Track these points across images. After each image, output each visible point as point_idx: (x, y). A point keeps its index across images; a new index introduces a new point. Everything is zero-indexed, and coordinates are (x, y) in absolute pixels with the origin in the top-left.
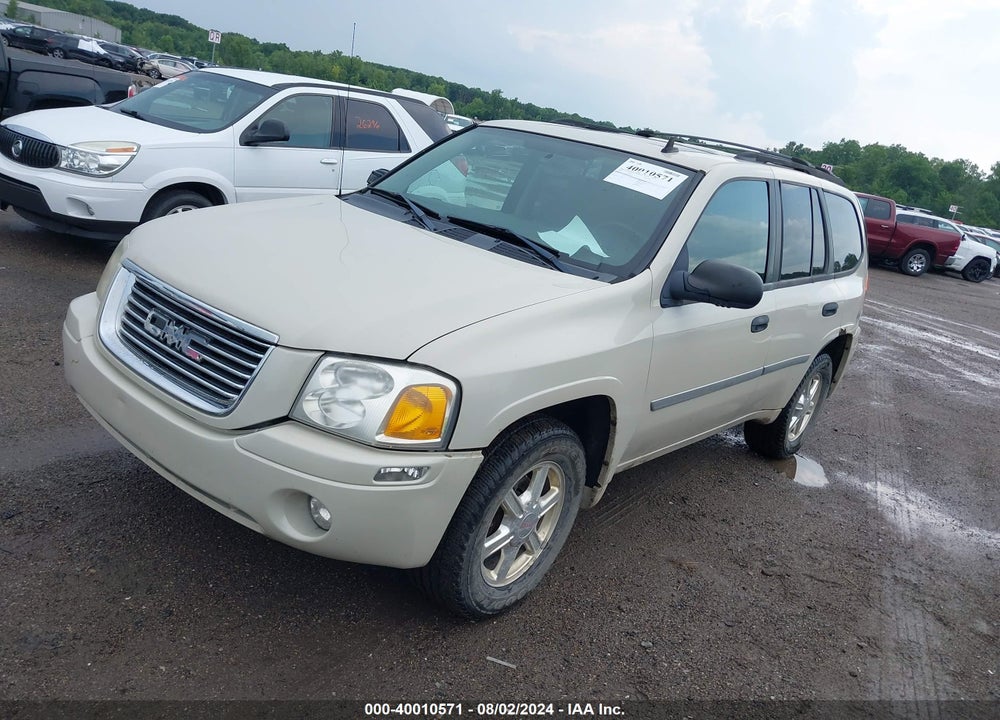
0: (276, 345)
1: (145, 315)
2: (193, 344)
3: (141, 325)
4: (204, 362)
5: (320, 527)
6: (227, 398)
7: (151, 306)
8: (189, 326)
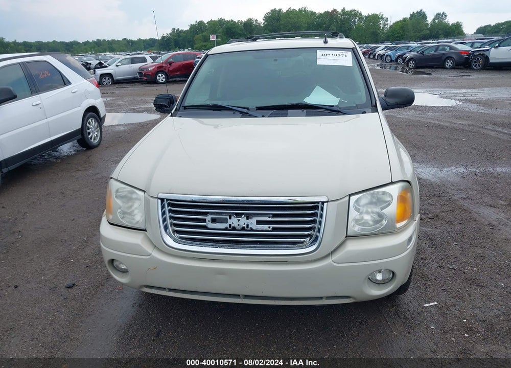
0: (327, 202)
1: (204, 220)
2: (258, 222)
3: (205, 227)
4: (274, 229)
5: (378, 284)
6: (303, 242)
7: (206, 214)
8: (249, 214)
